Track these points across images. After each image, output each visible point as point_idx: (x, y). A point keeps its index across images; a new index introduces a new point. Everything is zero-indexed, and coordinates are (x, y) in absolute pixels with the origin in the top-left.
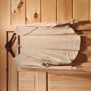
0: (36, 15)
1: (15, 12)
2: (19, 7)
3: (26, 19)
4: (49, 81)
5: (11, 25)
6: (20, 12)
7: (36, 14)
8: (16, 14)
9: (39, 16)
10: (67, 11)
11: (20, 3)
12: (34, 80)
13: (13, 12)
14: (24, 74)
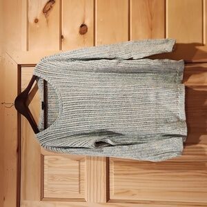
0: (83, 29)
1: (36, 21)
2: (46, 11)
3: (62, 37)
4: (112, 177)
5: (28, 50)
6: (47, 21)
7: (83, 26)
8: (38, 26)
11: (48, 3)
12: (80, 175)
13: (32, 21)
14: (57, 159)
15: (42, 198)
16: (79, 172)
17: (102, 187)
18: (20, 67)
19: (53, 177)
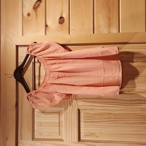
0: (61, 20)
1: (29, 15)
2: (35, 8)
3: (46, 26)
5: (23, 35)
6: (36, 15)
7: (61, 18)
8: (30, 18)
9: (66, 21)
10: (109, 12)
11: (37, 2)
13: (25, 15)
15: (33, 138)
16: (59, 120)
17: (75, 131)
18: (17, 47)
19: (41, 124)
